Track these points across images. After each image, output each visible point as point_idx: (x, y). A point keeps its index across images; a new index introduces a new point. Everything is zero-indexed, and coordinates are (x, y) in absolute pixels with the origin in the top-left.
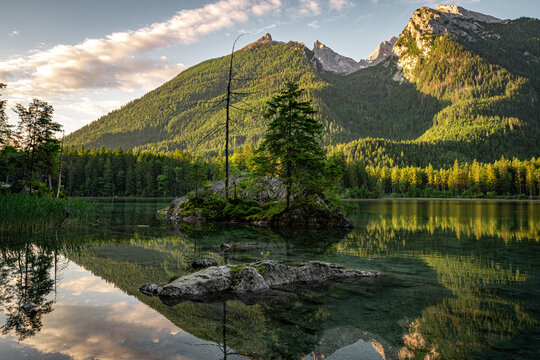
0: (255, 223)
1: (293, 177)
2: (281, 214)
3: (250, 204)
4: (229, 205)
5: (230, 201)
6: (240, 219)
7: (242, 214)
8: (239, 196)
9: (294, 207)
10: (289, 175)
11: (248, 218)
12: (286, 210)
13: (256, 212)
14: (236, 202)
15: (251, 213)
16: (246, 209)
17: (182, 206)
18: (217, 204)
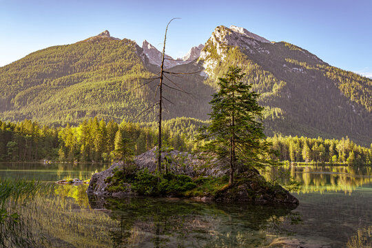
0: (198, 198)
3: (183, 179)
4: (164, 181)
5: (164, 176)
6: (178, 194)
7: (179, 190)
11: (187, 193)
13: (194, 187)
14: (169, 177)
15: (187, 189)
16: (182, 185)
17: (109, 180)
18: (150, 179)
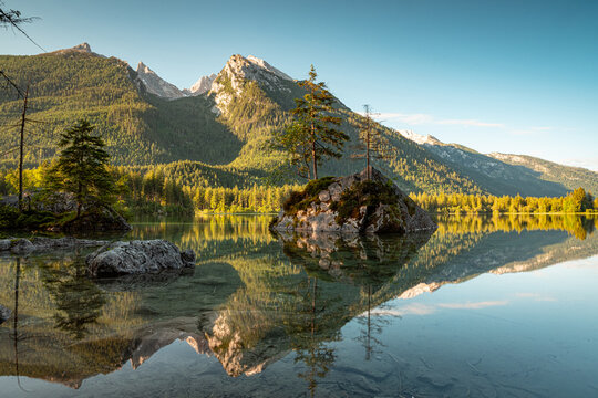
0: (48, 229)
1: (83, 194)
2: (73, 221)
3: (44, 215)
4: (22, 215)
5: (24, 212)
6: (34, 226)
7: (35, 223)
8: (34, 208)
9: (84, 216)
10: (80, 191)
11: (41, 225)
12: (77, 219)
13: (50, 220)
14: (30, 212)
15: (46, 222)
16: (40, 219)
18: (10, 214)
